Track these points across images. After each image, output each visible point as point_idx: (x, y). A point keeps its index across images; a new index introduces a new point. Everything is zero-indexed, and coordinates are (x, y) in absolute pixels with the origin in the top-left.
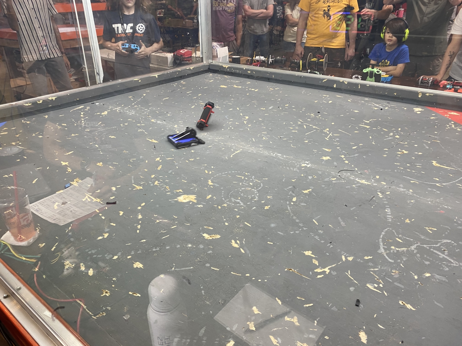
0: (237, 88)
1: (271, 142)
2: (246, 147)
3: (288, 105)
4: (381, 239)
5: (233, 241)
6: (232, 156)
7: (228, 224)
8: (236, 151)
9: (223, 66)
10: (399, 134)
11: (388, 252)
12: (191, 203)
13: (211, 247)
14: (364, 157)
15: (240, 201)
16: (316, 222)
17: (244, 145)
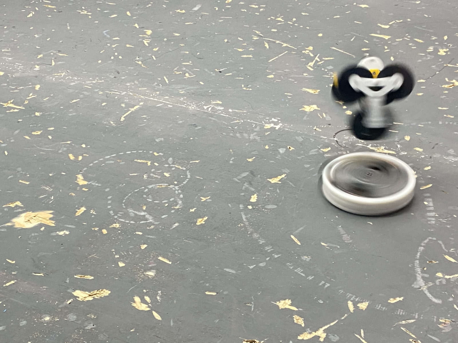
1: (202, 83)
2: (152, 97)
3: (230, 1)
4: (418, 262)
5: (137, 299)
6: (122, 119)
7: (124, 265)
8: (132, 108)
11: (431, 284)
12: (43, 229)
13: (93, 317)
15: (147, 214)
16: (297, 239)
17: (148, 93)
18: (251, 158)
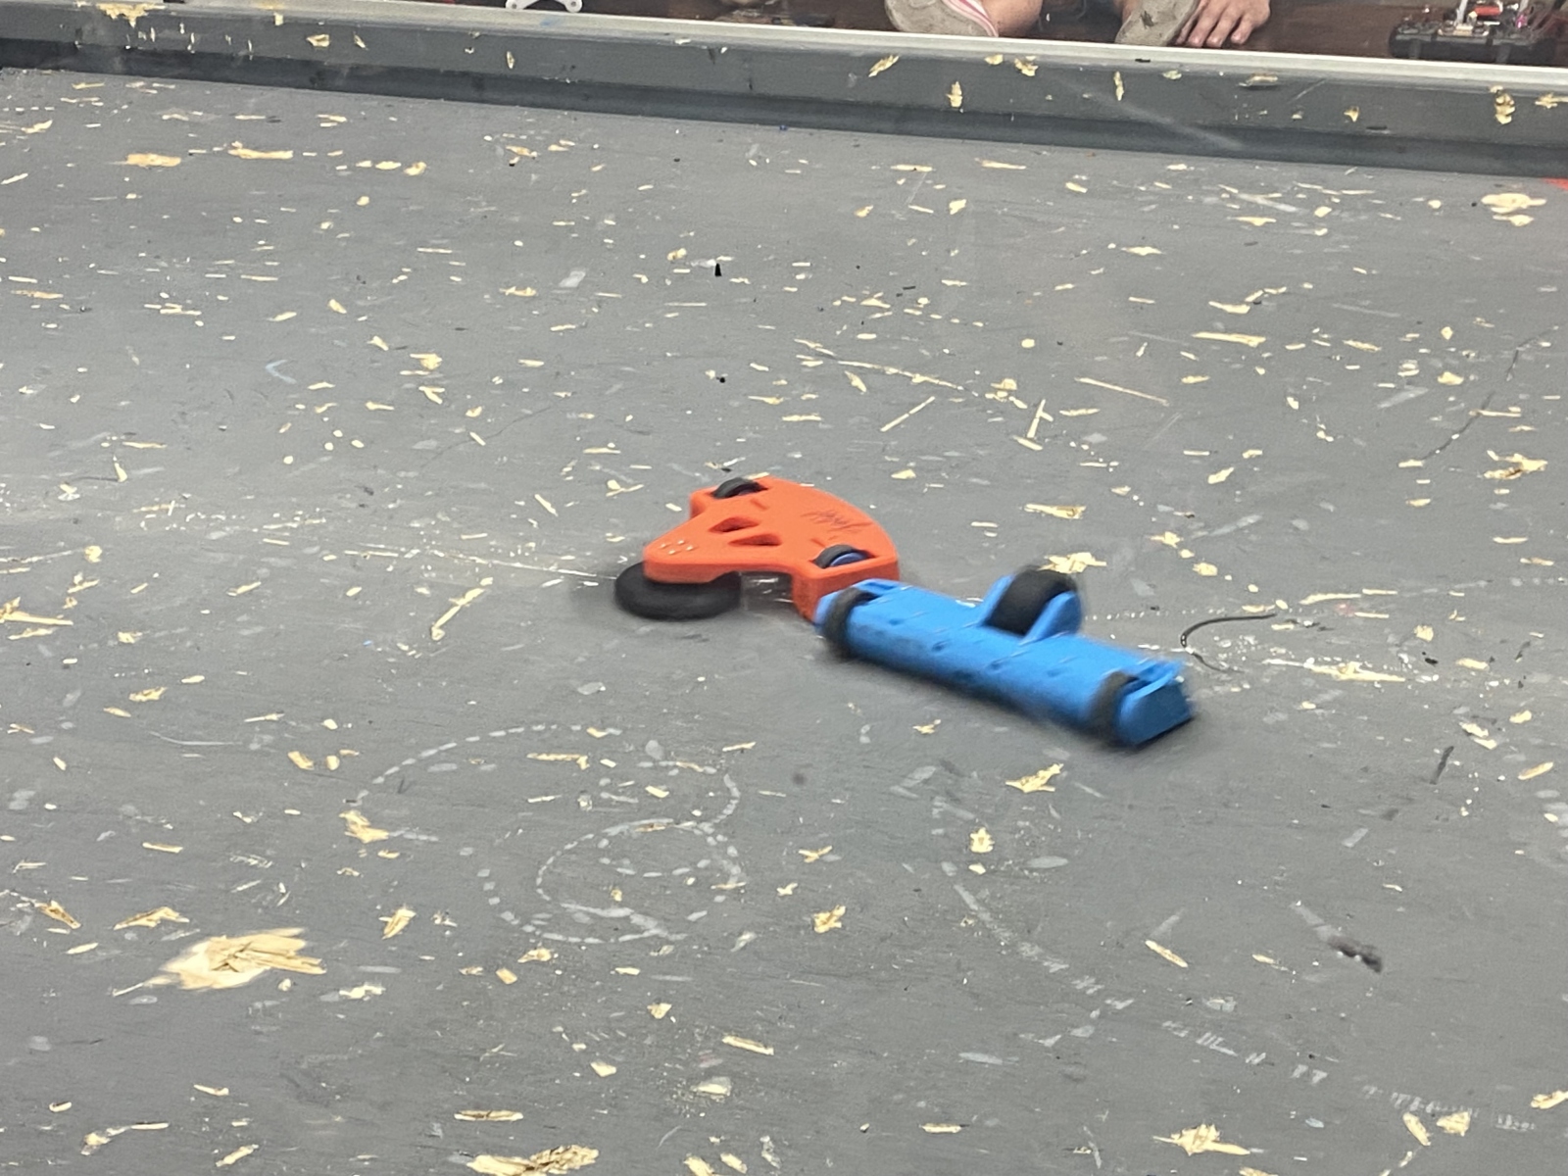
0: (257, 160)
1: (670, 506)
2: (517, 558)
3: (682, 252)
5: (698, 1165)
6: (437, 633)
7: (613, 1070)
8: (453, 597)
9: (103, 7)
10: (1455, 362)
12: (286, 984)
14: (1301, 524)
15: (632, 914)
16: (1168, 952)
17: (496, 548)
18: (927, 724)
